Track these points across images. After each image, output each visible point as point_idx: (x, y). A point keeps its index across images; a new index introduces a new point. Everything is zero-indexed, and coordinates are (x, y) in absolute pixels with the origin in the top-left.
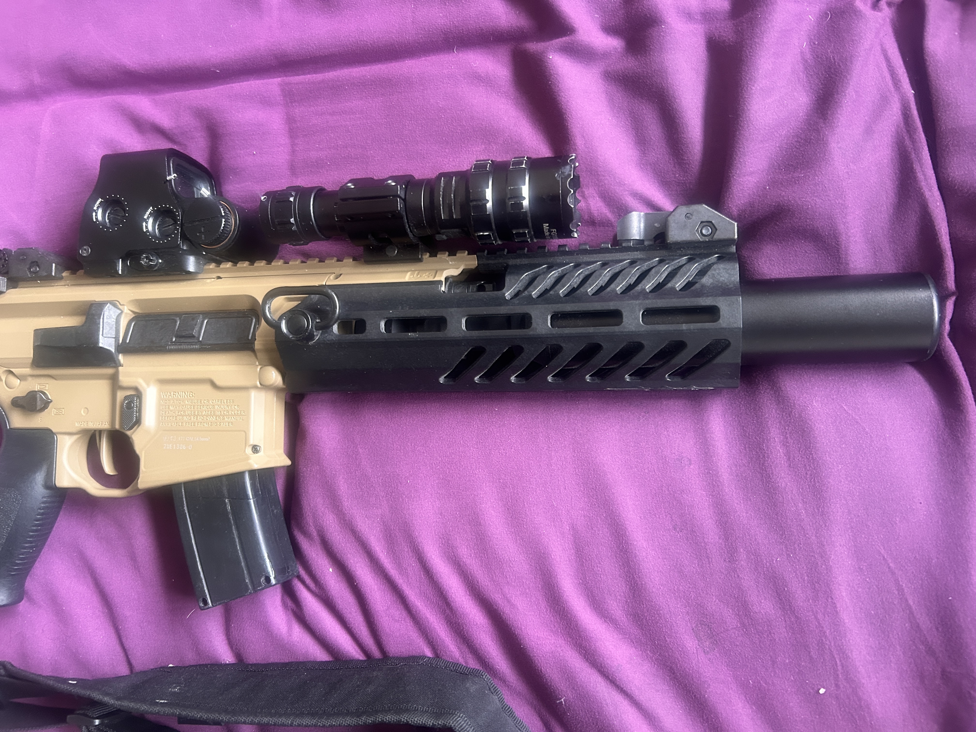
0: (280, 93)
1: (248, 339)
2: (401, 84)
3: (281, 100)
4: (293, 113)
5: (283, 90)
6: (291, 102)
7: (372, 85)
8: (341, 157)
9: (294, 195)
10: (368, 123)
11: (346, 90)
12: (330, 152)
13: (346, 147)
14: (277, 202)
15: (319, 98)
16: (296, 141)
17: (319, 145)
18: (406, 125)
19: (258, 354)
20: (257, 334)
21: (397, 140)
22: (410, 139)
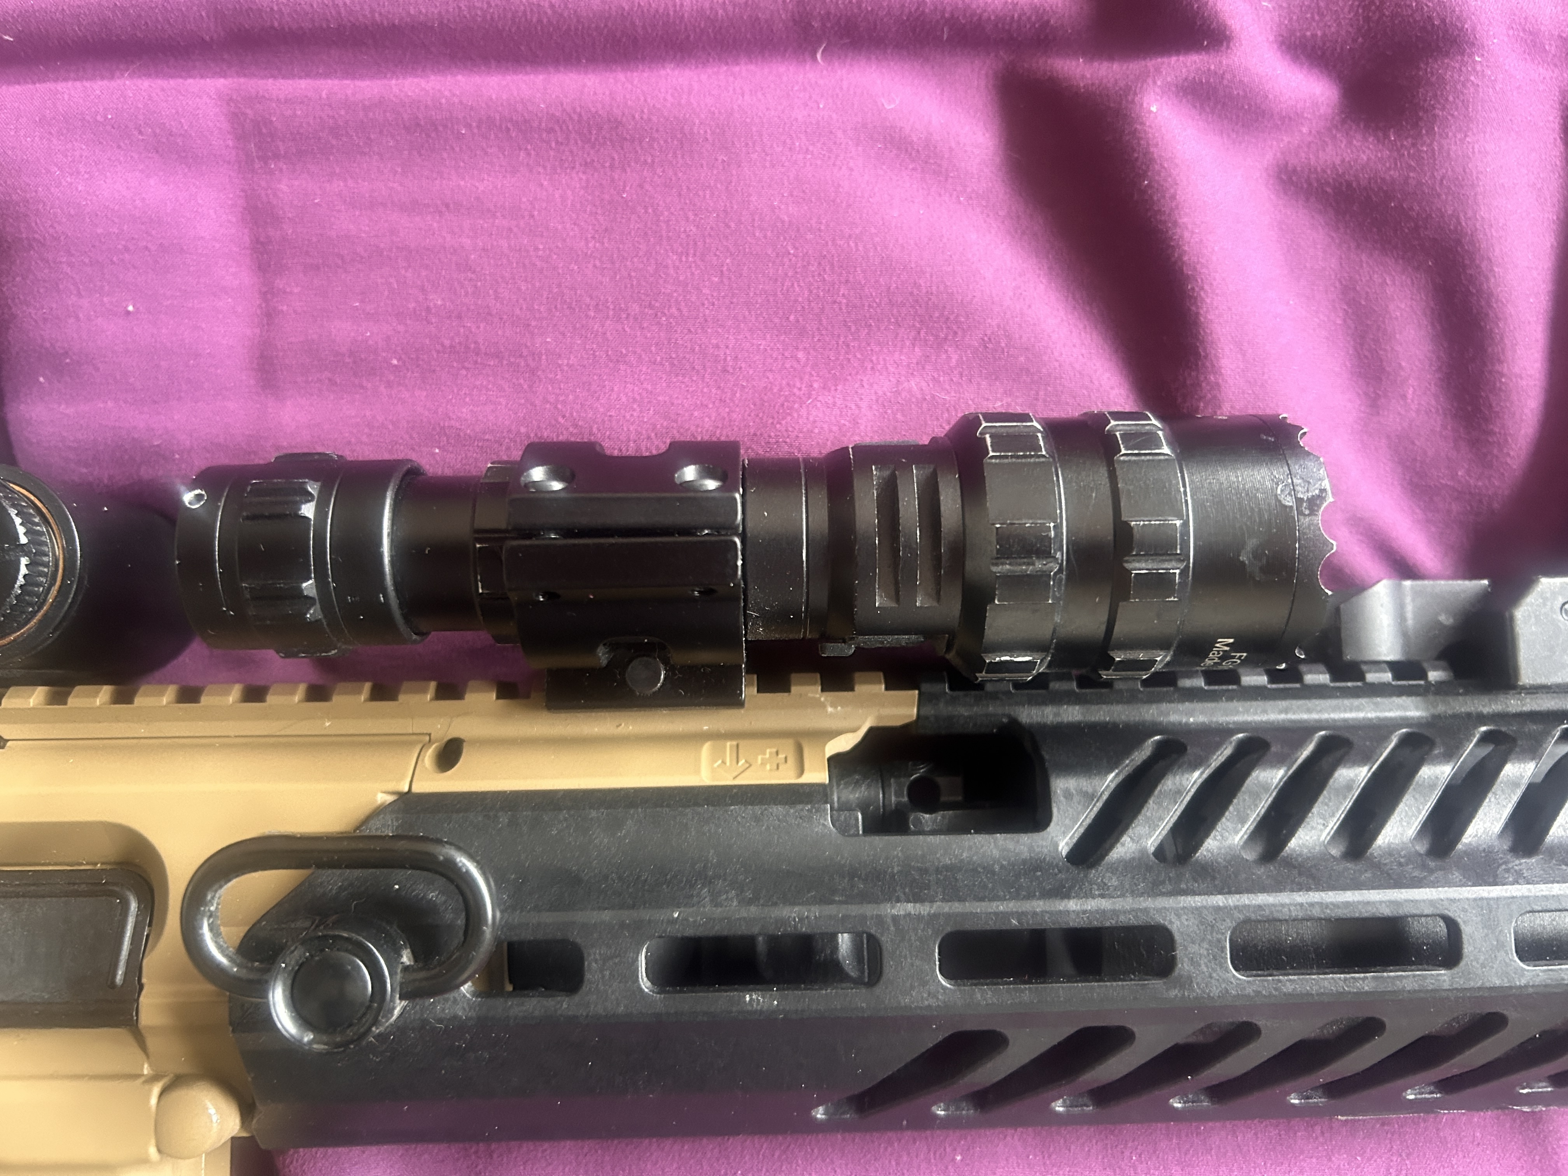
0: (225, 126)
1: (113, 985)
2: (653, 139)
3: (227, 146)
4: (269, 192)
5: (235, 118)
6: (264, 159)
7: (550, 130)
8: (439, 347)
9: (315, 493)
10: (537, 249)
11: (459, 137)
12: (401, 328)
13: (459, 317)
14: (248, 518)
15: (363, 154)
16: (279, 283)
17: (362, 301)
18: (666, 267)
19: (152, 1042)
20: (148, 964)
21: (635, 308)
22: (679, 309)
